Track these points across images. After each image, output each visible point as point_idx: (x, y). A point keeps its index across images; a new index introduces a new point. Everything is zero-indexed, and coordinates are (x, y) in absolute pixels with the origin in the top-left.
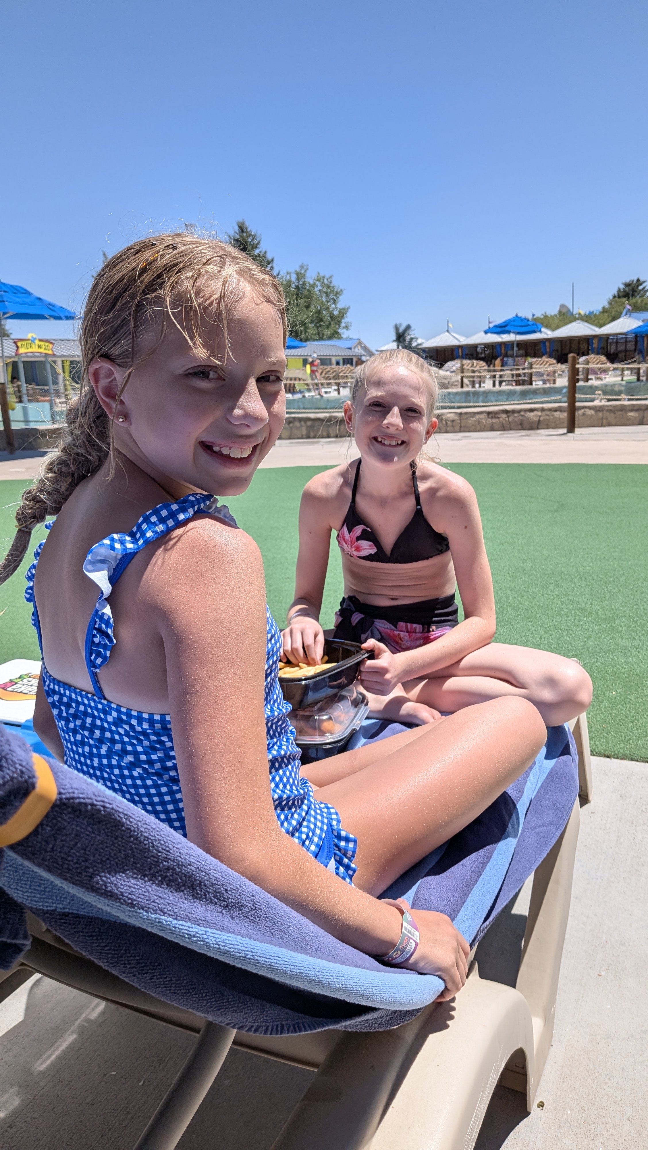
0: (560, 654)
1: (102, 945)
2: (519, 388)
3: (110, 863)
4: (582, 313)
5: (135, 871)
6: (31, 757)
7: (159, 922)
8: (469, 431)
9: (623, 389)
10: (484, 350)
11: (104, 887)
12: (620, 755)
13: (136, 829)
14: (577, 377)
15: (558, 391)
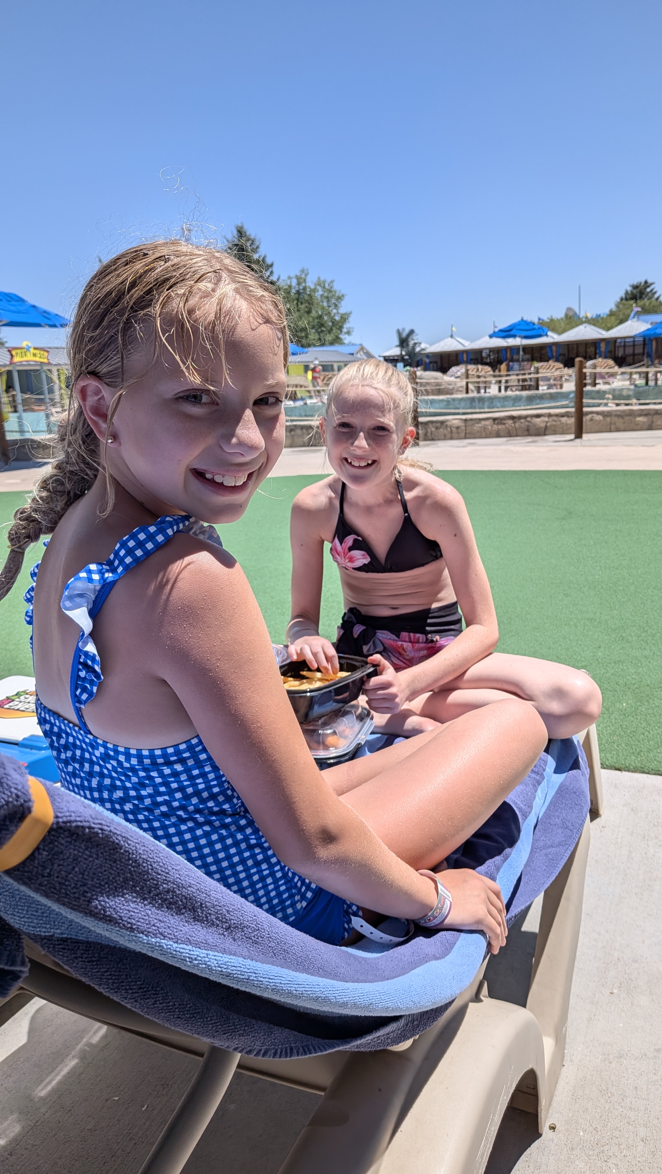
0: (569, 665)
1: (102, 970)
2: (525, 393)
3: (109, 887)
4: (589, 316)
5: (134, 895)
6: (27, 780)
7: (159, 946)
8: (475, 438)
9: (631, 393)
10: (489, 355)
11: (102, 912)
12: (631, 767)
13: (135, 852)
14: (584, 382)
15: (565, 396)
